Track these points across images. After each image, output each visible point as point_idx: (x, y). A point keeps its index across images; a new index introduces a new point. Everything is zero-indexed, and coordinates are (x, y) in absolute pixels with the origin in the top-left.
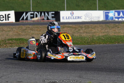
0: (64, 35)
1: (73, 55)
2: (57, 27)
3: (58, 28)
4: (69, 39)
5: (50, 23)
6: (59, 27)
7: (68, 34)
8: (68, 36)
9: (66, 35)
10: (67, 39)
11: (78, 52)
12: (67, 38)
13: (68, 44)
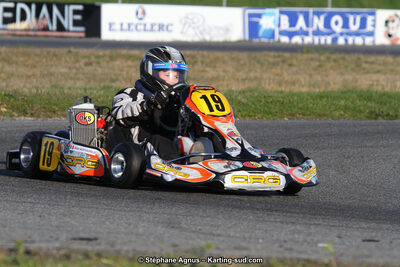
0: (204, 97)
1: (244, 169)
2: (179, 65)
3: (180, 72)
4: (223, 110)
5: (151, 51)
6: (184, 67)
7: (217, 94)
8: (220, 101)
9: (212, 96)
10: (216, 112)
11: (258, 160)
12: (217, 107)
13: (225, 127)
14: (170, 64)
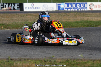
0: (56, 23)
1: (67, 40)
3: (48, 17)
4: (61, 26)
6: (49, 16)
7: (59, 22)
8: (60, 24)
9: (58, 23)
10: (59, 27)
11: (71, 38)
13: (62, 30)
14: (46, 16)
